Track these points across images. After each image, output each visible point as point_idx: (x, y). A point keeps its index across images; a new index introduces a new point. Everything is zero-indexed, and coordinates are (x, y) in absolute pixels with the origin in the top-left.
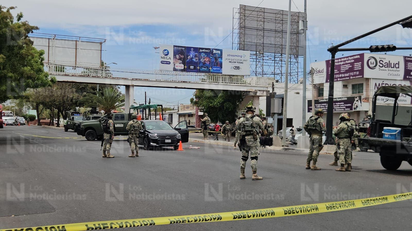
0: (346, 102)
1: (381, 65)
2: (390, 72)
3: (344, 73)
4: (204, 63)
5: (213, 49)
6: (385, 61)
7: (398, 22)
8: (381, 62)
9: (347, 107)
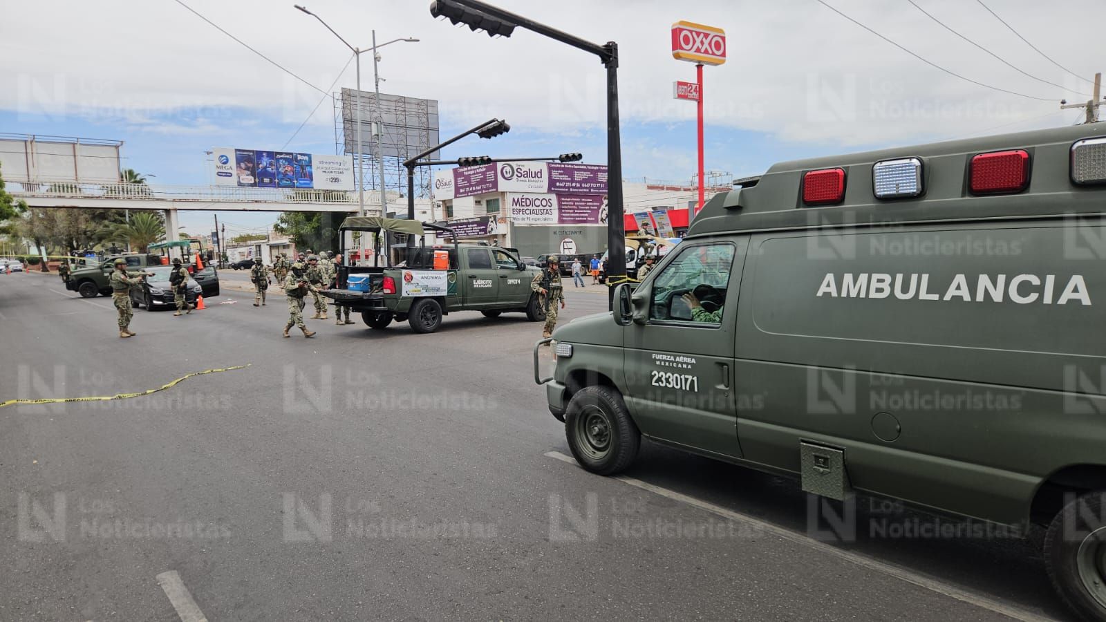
0: (479, 224)
1: (519, 175)
2: (530, 183)
3: (475, 185)
4: (285, 174)
5: (297, 154)
6: (524, 169)
7: (473, 131)
8: (519, 170)
9: (481, 230)
